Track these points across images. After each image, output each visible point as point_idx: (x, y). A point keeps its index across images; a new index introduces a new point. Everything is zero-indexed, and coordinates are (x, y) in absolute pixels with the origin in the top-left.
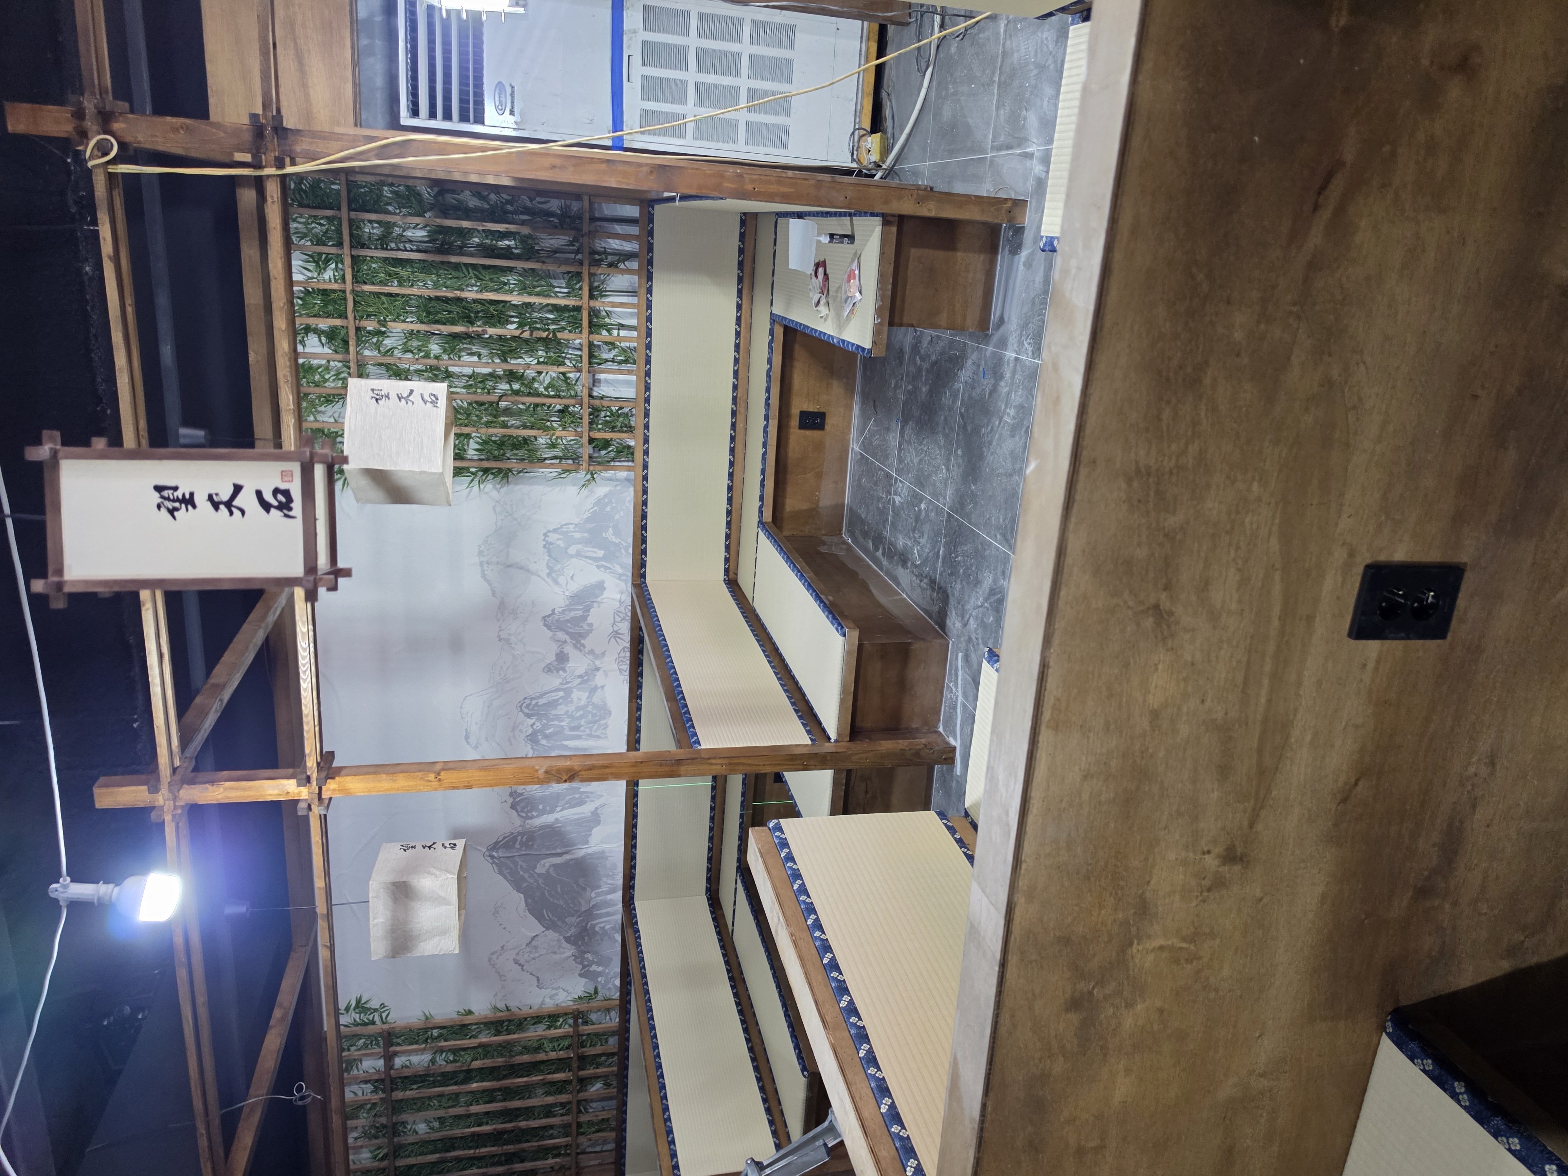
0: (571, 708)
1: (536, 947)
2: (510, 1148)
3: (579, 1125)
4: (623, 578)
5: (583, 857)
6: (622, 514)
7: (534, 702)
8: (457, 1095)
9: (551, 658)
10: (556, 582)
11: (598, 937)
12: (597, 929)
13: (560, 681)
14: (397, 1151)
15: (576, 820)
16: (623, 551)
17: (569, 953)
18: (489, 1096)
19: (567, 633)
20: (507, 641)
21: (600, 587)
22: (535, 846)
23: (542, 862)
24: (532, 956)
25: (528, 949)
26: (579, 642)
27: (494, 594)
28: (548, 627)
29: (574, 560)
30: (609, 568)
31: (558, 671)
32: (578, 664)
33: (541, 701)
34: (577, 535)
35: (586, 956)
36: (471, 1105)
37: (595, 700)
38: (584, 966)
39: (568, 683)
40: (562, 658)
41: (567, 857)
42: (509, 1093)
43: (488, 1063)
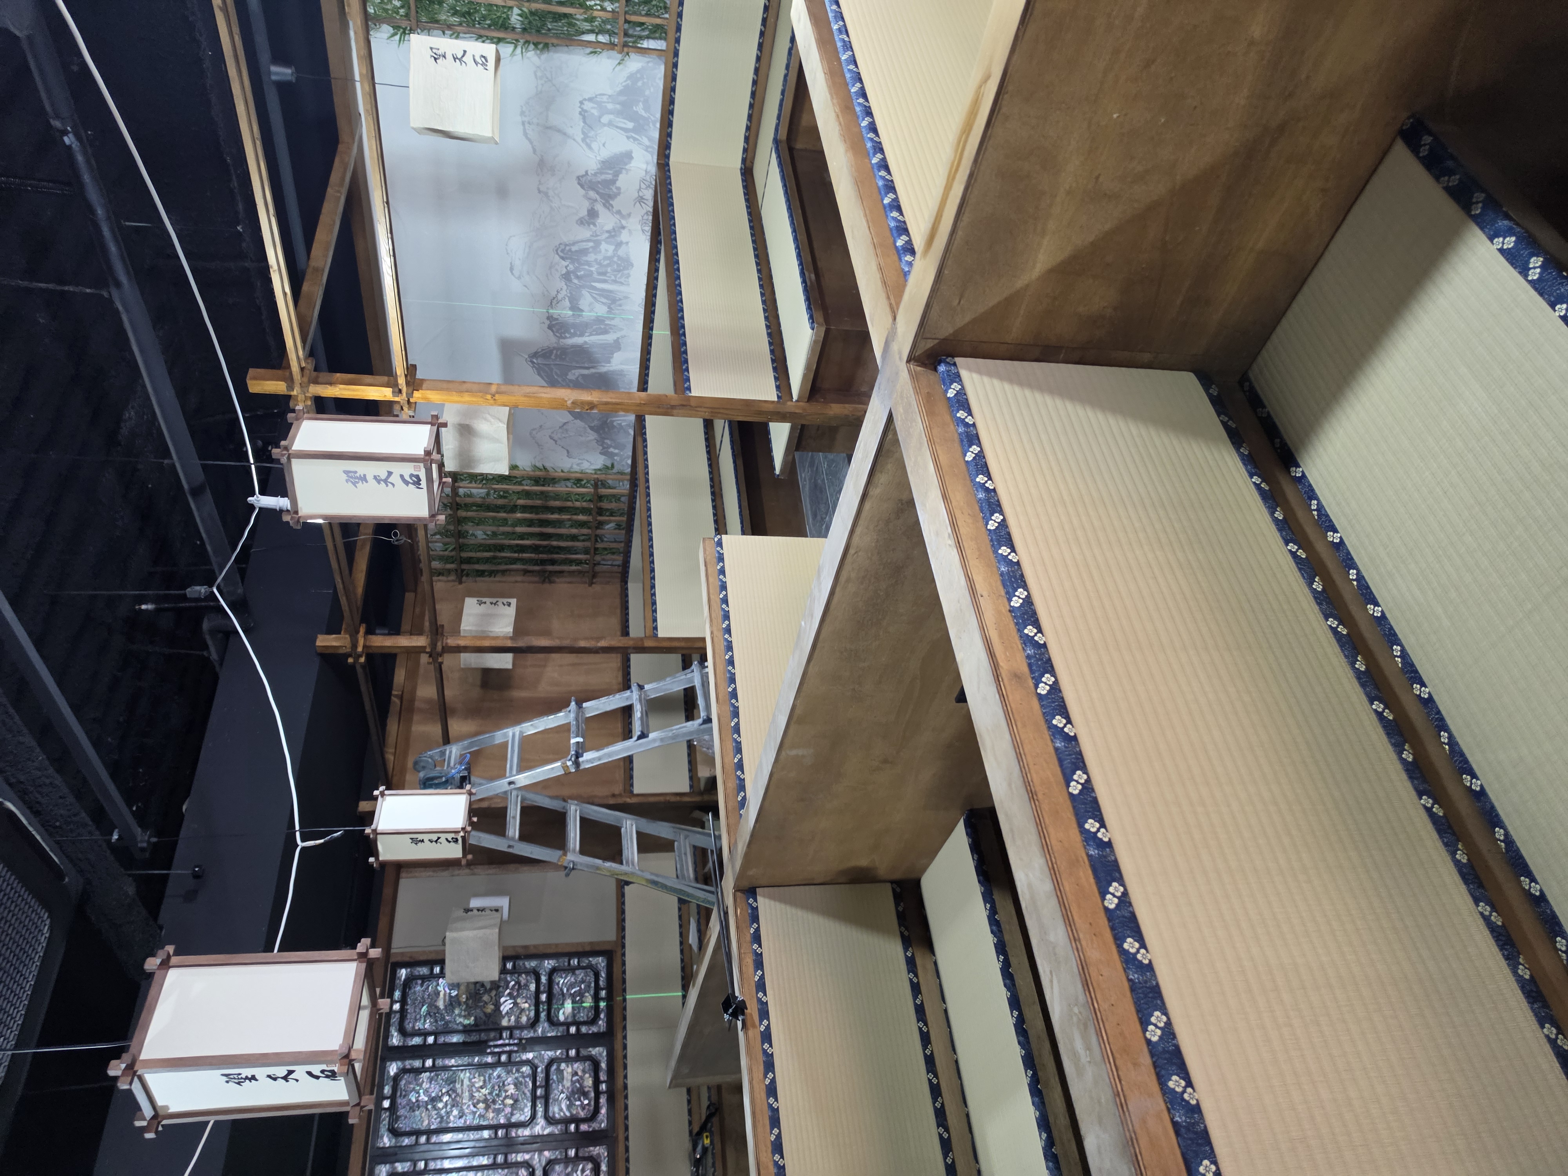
0: (599, 257)
1: (567, 430)
2: (544, 556)
3: (596, 549)
4: (649, 150)
5: (606, 373)
6: (652, 90)
7: (568, 248)
8: (506, 519)
9: (584, 213)
10: (589, 147)
11: (616, 430)
12: (615, 424)
13: (591, 233)
14: (461, 548)
15: (601, 344)
16: (651, 125)
17: (593, 438)
18: (530, 523)
19: (598, 193)
20: (546, 194)
21: (628, 156)
22: (567, 359)
23: (573, 371)
24: (563, 435)
25: (560, 430)
26: (608, 202)
27: (535, 151)
28: (582, 186)
29: (606, 128)
30: (638, 140)
31: (589, 224)
32: (606, 220)
33: (574, 248)
34: (610, 106)
35: (606, 441)
36: (516, 526)
37: (621, 252)
38: (604, 448)
39: (597, 236)
40: (592, 214)
41: (593, 371)
42: (543, 523)
43: (529, 502)
